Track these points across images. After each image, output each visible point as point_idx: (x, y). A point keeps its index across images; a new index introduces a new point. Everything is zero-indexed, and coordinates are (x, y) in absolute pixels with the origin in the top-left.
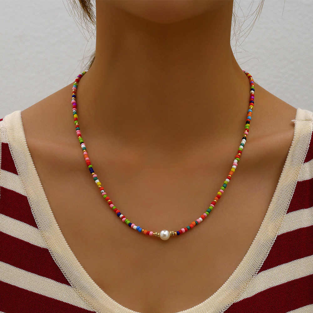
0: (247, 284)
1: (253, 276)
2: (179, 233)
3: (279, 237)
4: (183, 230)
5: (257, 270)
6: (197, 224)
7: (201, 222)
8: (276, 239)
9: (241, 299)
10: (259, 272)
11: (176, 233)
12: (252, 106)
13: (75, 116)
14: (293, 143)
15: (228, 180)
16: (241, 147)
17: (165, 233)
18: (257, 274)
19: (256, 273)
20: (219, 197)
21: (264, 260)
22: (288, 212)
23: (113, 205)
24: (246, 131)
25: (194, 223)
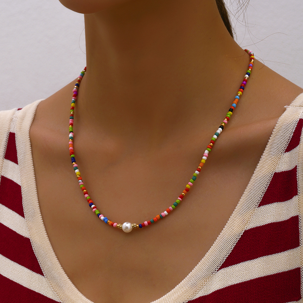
0: (205, 281)
1: (212, 273)
2: (142, 226)
3: (246, 232)
4: (146, 223)
5: (217, 266)
6: (162, 218)
7: (166, 216)
8: (242, 234)
9: (197, 296)
10: (220, 269)
11: (138, 226)
12: (240, 92)
13: (73, 105)
14: (273, 131)
15: (197, 172)
16: (215, 137)
17: (127, 226)
18: (218, 271)
19: (217, 269)
20: (187, 190)
21: (226, 256)
22: (260, 206)
23: (88, 196)
24: (226, 119)
25: (158, 216)
